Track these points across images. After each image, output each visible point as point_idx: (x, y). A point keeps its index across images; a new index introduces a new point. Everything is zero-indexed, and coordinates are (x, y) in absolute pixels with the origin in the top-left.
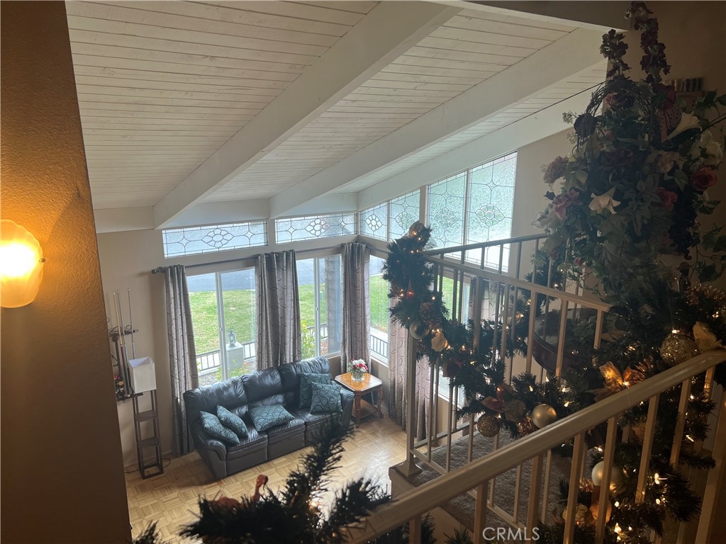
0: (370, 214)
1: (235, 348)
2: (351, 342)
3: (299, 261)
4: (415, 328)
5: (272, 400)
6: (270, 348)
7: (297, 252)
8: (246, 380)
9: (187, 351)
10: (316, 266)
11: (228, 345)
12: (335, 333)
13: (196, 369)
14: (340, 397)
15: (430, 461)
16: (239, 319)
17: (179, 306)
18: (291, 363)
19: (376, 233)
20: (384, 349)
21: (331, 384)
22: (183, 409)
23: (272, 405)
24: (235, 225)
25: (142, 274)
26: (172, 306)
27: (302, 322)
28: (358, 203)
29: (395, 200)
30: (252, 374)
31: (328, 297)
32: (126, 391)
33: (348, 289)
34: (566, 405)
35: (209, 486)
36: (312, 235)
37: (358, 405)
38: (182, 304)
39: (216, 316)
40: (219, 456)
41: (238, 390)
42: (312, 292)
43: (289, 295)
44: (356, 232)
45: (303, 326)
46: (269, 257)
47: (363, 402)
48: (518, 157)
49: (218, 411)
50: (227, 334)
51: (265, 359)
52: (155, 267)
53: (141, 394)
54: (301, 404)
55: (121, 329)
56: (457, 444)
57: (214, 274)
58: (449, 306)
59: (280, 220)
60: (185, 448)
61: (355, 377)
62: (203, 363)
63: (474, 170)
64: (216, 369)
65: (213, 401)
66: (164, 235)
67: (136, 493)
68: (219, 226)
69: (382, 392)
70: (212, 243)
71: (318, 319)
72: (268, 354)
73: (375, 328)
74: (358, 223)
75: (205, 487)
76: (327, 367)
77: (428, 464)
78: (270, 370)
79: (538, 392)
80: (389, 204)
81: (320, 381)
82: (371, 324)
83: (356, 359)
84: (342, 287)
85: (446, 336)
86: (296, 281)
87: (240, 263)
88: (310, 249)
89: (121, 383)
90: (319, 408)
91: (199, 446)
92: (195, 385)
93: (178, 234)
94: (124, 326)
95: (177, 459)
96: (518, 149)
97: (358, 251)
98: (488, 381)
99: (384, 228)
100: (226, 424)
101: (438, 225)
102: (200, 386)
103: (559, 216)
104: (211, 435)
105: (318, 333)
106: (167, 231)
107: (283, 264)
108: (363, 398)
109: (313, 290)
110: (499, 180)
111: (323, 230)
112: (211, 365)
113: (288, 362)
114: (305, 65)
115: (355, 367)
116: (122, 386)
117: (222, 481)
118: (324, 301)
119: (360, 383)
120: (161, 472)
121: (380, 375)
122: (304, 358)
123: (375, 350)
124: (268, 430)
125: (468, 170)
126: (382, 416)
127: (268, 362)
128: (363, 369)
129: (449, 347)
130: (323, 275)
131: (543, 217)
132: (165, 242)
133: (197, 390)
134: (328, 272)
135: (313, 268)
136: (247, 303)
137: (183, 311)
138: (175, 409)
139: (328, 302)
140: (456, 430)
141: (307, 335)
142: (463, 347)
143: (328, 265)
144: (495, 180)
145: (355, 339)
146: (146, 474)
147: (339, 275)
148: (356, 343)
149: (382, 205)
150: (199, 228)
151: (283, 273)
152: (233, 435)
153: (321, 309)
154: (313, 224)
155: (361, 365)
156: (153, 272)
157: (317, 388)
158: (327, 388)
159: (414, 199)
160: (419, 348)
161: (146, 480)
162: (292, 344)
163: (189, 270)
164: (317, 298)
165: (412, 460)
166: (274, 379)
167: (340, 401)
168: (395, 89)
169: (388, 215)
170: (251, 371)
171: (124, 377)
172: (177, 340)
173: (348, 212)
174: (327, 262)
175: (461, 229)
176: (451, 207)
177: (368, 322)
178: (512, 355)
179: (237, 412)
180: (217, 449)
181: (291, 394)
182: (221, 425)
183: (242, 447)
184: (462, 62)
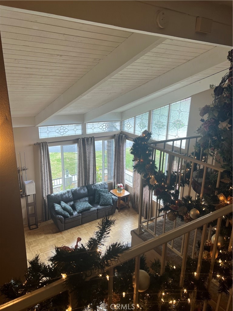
0: (127, 122)
1: (68, 177)
2: (117, 177)
3: (96, 141)
4: (143, 175)
5: (84, 199)
6: (83, 178)
7: (95, 138)
8: (73, 191)
9: (48, 178)
10: (103, 143)
11: (65, 176)
12: (111, 172)
13: (52, 186)
14: (112, 199)
15: (148, 229)
16: (70, 165)
17: (45, 159)
18: (92, 184)
19: (129, 130)
20: (131, 180)
21: (108, 193)
22: (46, 202)
23: (84, 201)
24: (69, 125)
25: (30, 145)
26: (43, 159)
27: (97, 167)
28: (122, 117)
29: (138, 116)
30: (75, 188)
31: (108, 157)
32: (23, 194)
33: (116, 154)
34: (204, 209)
35: (57, 234)
36: (102, 131)
37: (119, 203)
38: (47, 158)
39: (61, 163)
40: (61, 222)
41: (70, 195)
42: (101, 154)
43: (92, 156)
44: (121, 129)
45: (97, 169)
46: (83, 139)
47: (121, 201)
48: (192, 99)
49: (61, 203)
50: (65, 171)
51: (81, 182)
52: (35, 142)
53: (29, 195)
54: (96, 201)
55: (21, 168)
56: (159, 222)
57: (60, 146)
58: (158, 166)
59: (88, 124)
60: (47, 218)
61: (118, 191)
62: (55, 183)
63: (172, 104)
64: (60, 186)
65: (58, 199)
66: (39, 129)
67: (27, 236)
68: (62, 126)
69: (129, 197)
70: (60, 133)
71: (104, 166)
72: (82, 180)
73: (128, 170)
74: (122, 125)
75: (55, 234)
76: (107, 186)
77: (147, 230)
78: (83, 187)
79: (193, 204)
80: (135, 118)
81: (104, 192)
82: (126, 169)
83: (119, 183)
84: (114, 153)
85: (156, 179)
86: (95, 150)
87: (71, 142)
88: (101, 136)
89: (21, 191)
90: (103, 203)
91: (53, 218)
92: (52, 192)
93: (45, 128)
94: (23, 167)
95: (44, 223)
96: (192, 96)
97: (121, 138)
98: (172, 198)
99: (133, 128)
100: (64, 209)
101: (156, 128)
102: (54, 193)
103: (205, 130)
104: (58, 213)
105: (103, 172)
106: (41, 127)
107: (89, 143)
108: (121, 199)
109: (102, 153)
110: (183, 109)
111: (106, 129)
112: (58, 184)
113: (91, 184)
114: (100, 59)
115: (118, 187)
116: (21, 192)
117: (62, 232)
118: (106, 158)
119: (121, 193)
120: (37, 228)
121: (129, 190)
122: (97, 182)
123: (127, 180)
124: (82, 212)
125: (170, 104)
126: (129, 207)
127: (82, 183)
128: (122, 188)
129: (157, 183)
130: (106, 147)
131: (199, 130)
132: (39, 132)
133: (53, 194)
134: (108, 146)
135: (102, 144)
136: (74, 158)
137: (47, 161)
138: (43, 202)
139: (108, 159)
140: (159, 216)
141: (99, 172)
142: (163, 183)
143: (108, 143)
144: (181, 109)
145: (119, 175)
146: (31, 228)
147: (113, 148)
148: (119, 177)
149: (132, 118)
150: (54, 126)
151: (89, 146)
152: (67, 214)
153: (105, 162)
154: (102, 126)
155: (121, 186)
156: (35, 144)
157: (102, 195)
158: (106, 195)
159: (146, 116)
160: (145, 183)
161: (31, 231)
162: (92, 176)
163: (50, 144)
164: (103, 156)
165: (140, 228)
166: (84, 191)
167: (112, 201)
168: (139, 69)
169: (135, 122)
170: (75, 187)
171: (22, 188)
172: (44, 173)
173: (117, 121)
174: (108, 142)
175: (166, 130)
176: (162, 120)
177: (125, 168)
178: (184, 186)
179: (69, 204)
180: (60, 219)
181: (91, 197)
182: (62, 209)
183: (71, 218)
184: (168, 58)
